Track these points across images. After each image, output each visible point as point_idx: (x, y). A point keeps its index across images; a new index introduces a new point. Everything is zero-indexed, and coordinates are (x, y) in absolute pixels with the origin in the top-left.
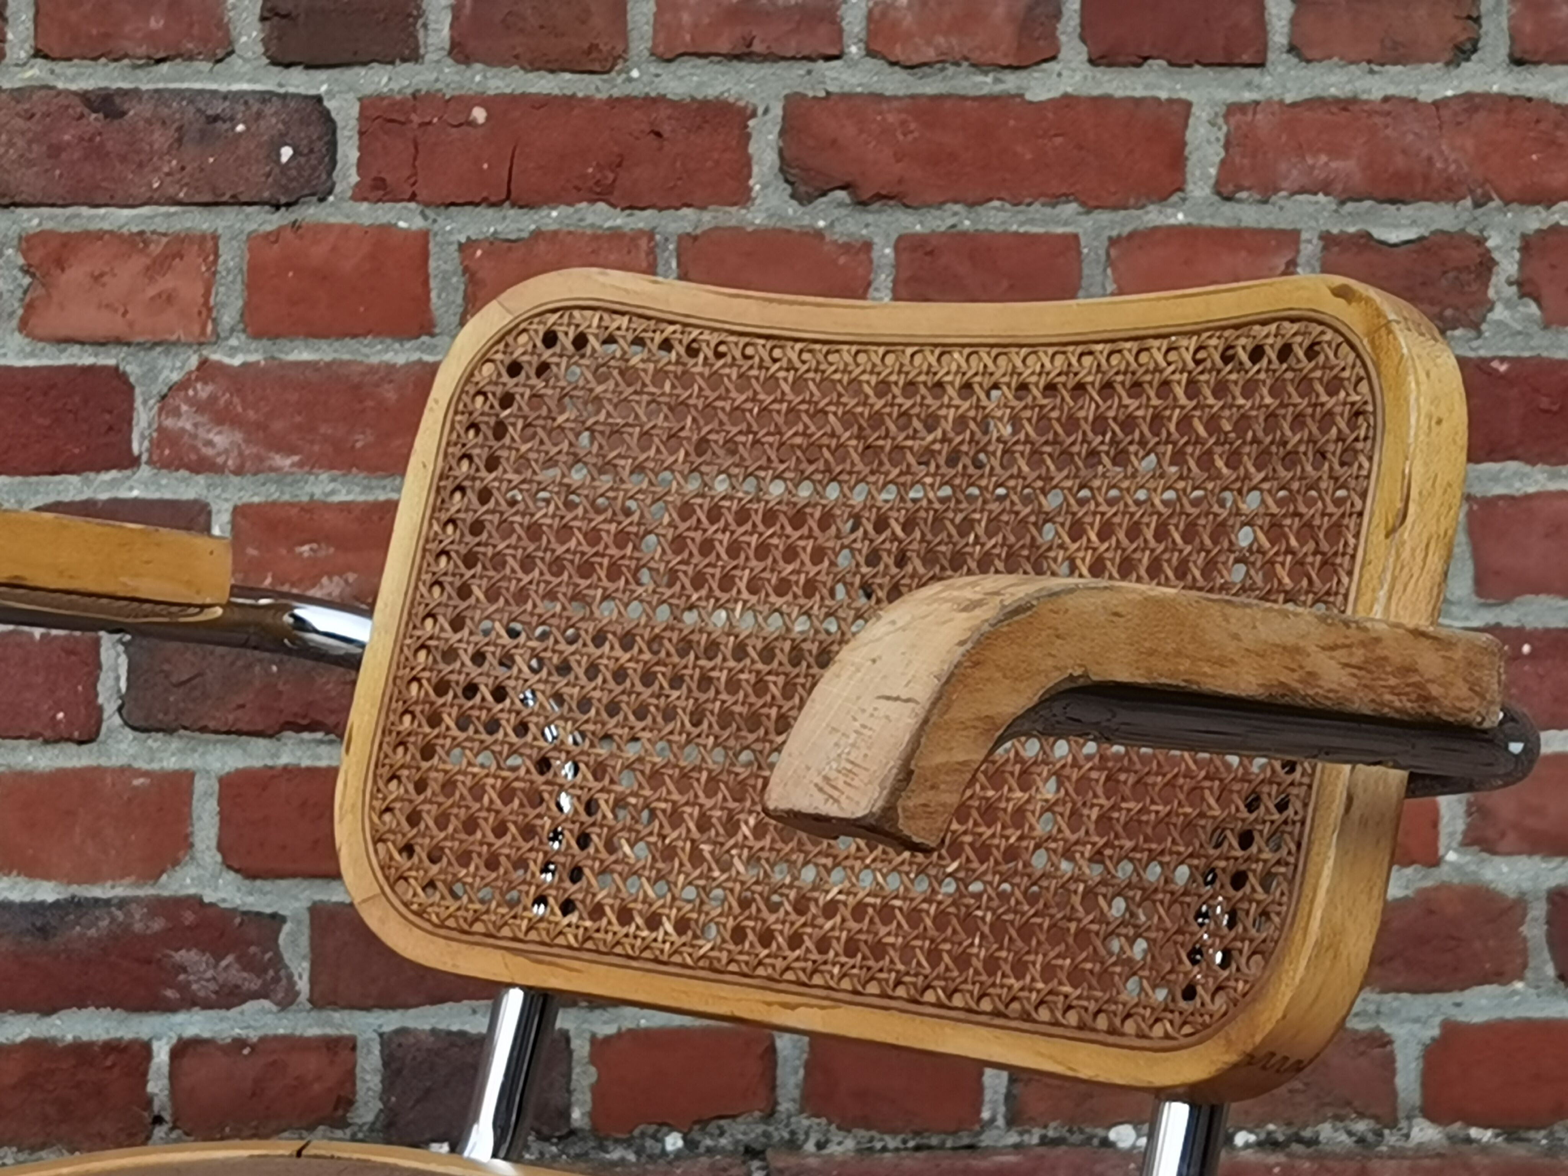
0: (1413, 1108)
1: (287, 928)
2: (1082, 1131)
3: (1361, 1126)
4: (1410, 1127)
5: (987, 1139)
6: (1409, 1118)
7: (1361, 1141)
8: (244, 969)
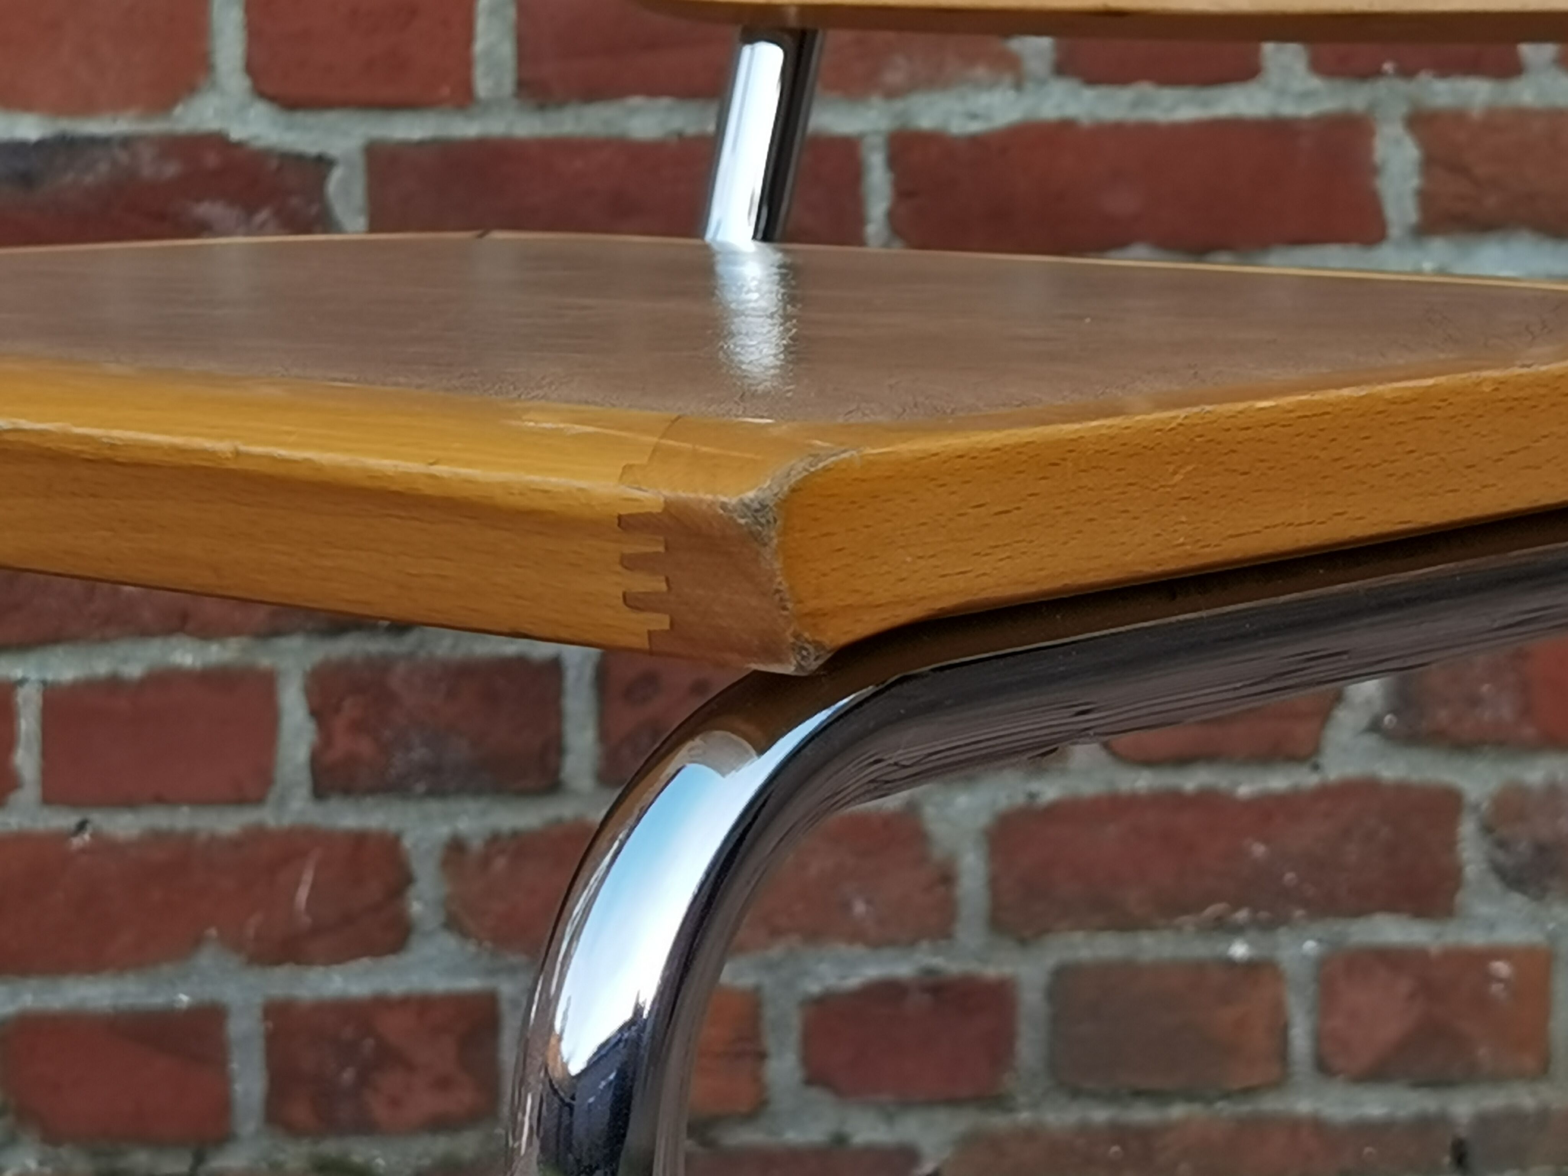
1: (336, 174)
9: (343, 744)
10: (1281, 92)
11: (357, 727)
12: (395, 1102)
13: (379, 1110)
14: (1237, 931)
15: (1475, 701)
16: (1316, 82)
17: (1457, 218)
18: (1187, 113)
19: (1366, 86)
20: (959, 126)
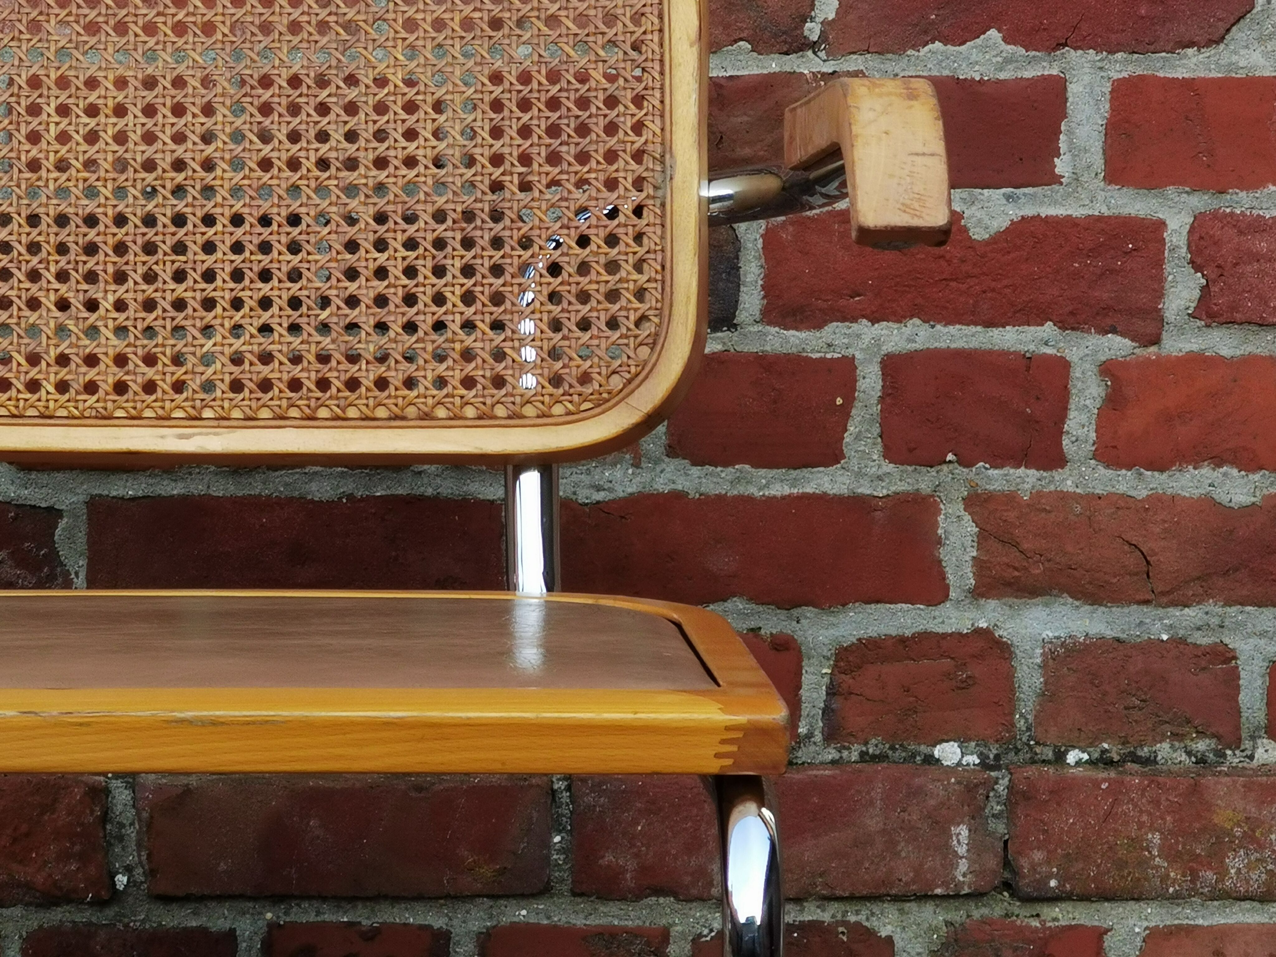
0: (1258, 728)
1: (63, 523)
2: (904, 749)
3: (1201, 745)
4: (1254, 748)
5: (804, 755)
6: (1253, 738)
7: (1201, 761)
8: (17, 566)
10: (859, 474)
16: (888, 467)
17: (1009, 584)
18: (780, 489)
19: (933, 471)
20: (586, 495)
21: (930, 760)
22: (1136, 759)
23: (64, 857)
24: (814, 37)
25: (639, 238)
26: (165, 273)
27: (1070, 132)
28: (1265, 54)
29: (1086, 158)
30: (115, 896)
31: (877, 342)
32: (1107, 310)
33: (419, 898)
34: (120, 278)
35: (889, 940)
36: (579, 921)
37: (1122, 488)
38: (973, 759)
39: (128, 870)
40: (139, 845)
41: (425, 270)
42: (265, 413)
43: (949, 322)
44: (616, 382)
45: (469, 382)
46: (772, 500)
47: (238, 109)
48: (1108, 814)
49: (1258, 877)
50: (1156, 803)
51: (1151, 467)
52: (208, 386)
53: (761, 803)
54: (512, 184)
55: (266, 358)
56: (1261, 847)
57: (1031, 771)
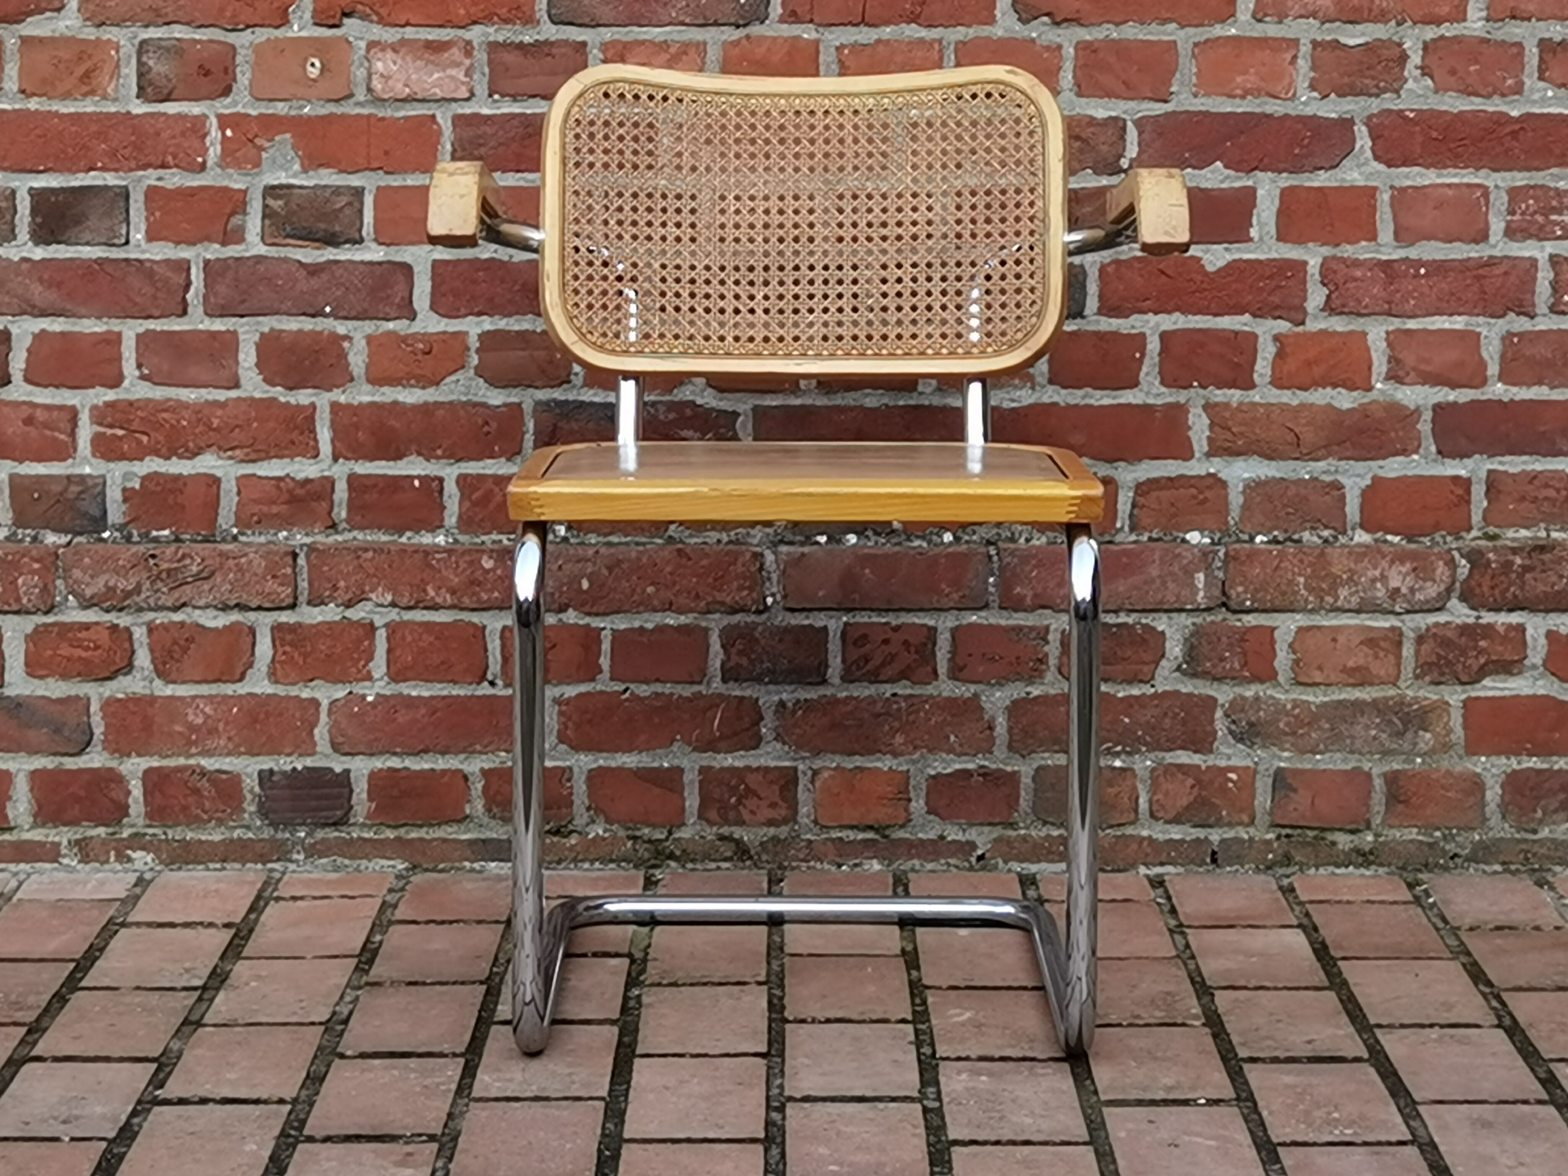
0: (1355, 524)
1: (741, 419)
2: (1171, 535)
3: (1326, 533)
4: (1353, 534)
5: (1119, 538)
6: (1353, 529)
7: (1326, 541)
9: (735, 659)
10: (1148, 393)
11: (740, 653)
12: (752, 812)
13: (746, 815)
14: (1117, 755)
15: (1222, 659)
16: (1163, 389)
17: (1225, 450)
18: (1106, 402)
19: (1185, 392)
20: (1007, 405)
21: (1184, 541)
22: (1290, 539)
23: (741, 588)
24: (1125, 166)
25: (1032, 261)
26: (789, 281)
27: (1259, 215)
28: (1361, 174)
29: (1267, 229)
30: (767, 608)
31: (1158, 325)
32: (1277, 307)
33: (921, 610)
34: (766, 283)
35: (1163, 633)
36: (1003, 622)
37: (1285, 400)
38: (1207, 540)
39: (773, 595)
40: (778, 582)
41: (921, 279)
42: (840, 352)
43: (1195, 314)
44: (1019, 335)
45: (944, 336)
46: (1102, 407)
47: (825, 197)
48: (1277, 568)
49: (1355, 601)
50: (1301, 561)
51: (1300, 388)
52: (811, 339)
53: (1090, 537)
54: (967, 234)
55: (840, 324)
56: (1356, 585)
57: (1237, 546)
